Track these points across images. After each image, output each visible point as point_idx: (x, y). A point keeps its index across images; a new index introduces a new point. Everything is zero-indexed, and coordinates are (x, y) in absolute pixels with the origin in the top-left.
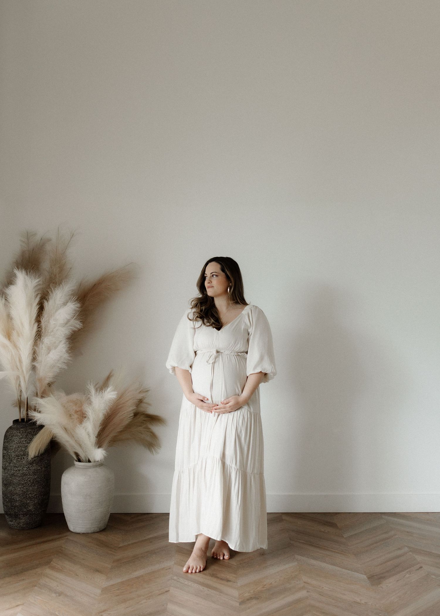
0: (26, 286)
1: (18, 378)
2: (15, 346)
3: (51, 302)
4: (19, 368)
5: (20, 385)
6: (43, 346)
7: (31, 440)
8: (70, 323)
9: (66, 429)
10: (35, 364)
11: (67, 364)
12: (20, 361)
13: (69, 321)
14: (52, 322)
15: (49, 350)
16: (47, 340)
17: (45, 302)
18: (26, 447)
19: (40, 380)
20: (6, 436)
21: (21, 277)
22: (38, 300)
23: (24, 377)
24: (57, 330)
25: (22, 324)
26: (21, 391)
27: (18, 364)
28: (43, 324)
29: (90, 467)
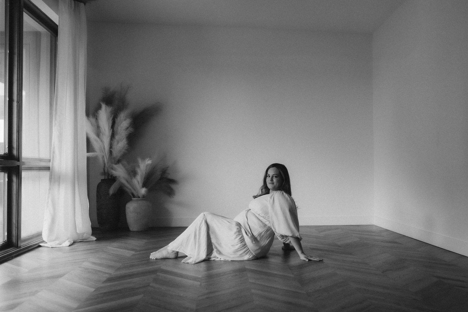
0: (106, 110)
1: (103, 157)
2: (102, 141)
3: (118, 119)
4: (104, 152)
5: (104, 161)
6: (115, 140)
7: (110, 187)
8: (129, 129)
9: (127, 181)
10: (111, 150)
11: (127, 150)
12: (104, 148)
13: (127, 128)
14: (119, 128)
15: (118, 142)
16: (117, 137)
17: (116, 119)
18: (108, 191)
19: (114, 158)
20: (98, 186)
21: (104, 106)
22: (112, 118)
23: (106, 157)
24: (122, 133)
25: (105, 130)
26: (105, 164)
27: (103, 149)
28: (115, 129)
29: (139, 200)
